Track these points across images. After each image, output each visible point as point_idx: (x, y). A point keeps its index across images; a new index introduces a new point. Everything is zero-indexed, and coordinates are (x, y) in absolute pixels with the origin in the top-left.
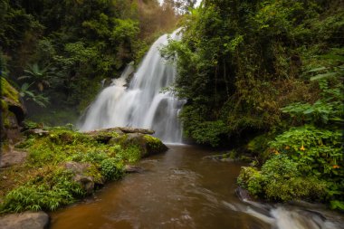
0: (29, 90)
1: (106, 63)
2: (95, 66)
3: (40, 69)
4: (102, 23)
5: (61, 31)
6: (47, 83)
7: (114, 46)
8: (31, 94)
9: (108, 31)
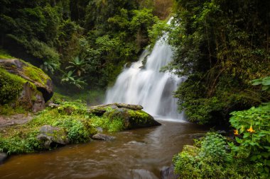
0: (72, 76)
1: (127, 50)
2: (118, 53)
3: (80, 60)
4: (123, 16)
5: (95, 29)
6: (84, 70)
7: (133, 34)
8: (72, 79)
9: (128, 22)
